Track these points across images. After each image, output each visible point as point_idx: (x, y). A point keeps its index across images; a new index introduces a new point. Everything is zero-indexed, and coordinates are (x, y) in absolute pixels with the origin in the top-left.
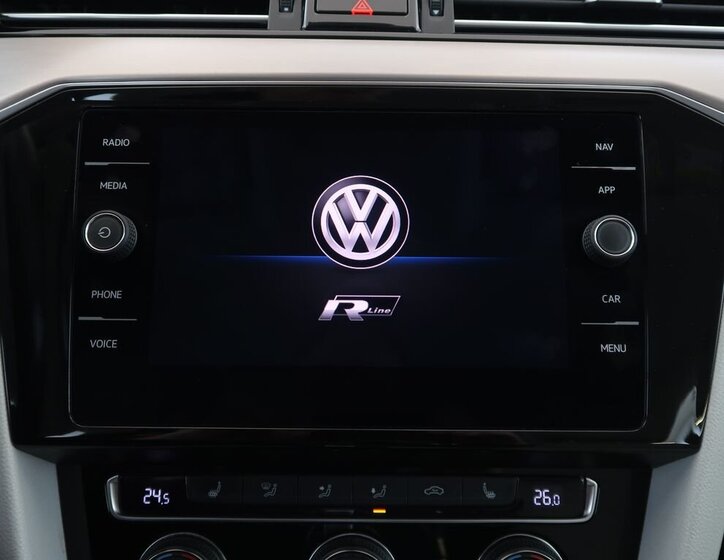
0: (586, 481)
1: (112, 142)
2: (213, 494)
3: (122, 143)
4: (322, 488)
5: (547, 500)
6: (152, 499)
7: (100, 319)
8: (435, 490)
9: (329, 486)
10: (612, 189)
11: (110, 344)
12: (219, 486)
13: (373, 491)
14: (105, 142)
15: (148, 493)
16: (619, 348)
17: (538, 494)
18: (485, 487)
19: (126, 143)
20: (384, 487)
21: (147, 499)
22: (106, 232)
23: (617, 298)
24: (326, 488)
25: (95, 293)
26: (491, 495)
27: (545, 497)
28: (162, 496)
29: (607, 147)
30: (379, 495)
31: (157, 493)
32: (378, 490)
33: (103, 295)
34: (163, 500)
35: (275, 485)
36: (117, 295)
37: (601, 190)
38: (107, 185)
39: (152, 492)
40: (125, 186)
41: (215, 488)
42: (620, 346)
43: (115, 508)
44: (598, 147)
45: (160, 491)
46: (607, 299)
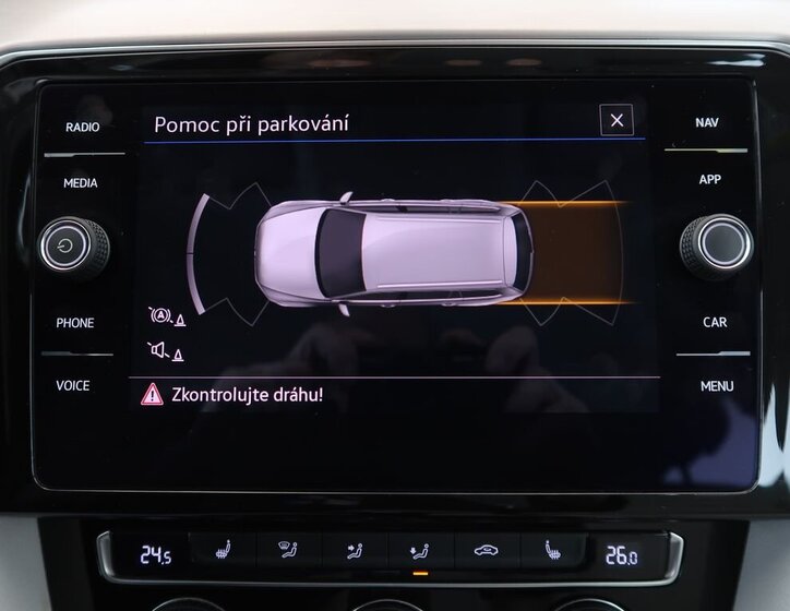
0: (669, 536)
1: (77, 127)
2: (221, 554)
3: (90, 127)
4: (351, 548)
5: (622, 559)
6: (150, 558)
7: (69, 354)
8: (487, 549)
9: (360, 545)
10: (716, 178)
11: (81, 386)
12: (229, 545)
13: (413, 551)
14: (69, 127)
15: (146, 551)
16: (724, 386)
17: (611, 551)
18: (547, 546)
19: (96, 127)
20: (426, 546)
21: (145, 558)
22: (67, 245)
23: (722, 322)
24: (356, 547)
25: (61, 322)
26: (555, 555)
27: (619, 555)
28: (162, 554)
29: (712, 123)
30: (420, 556)
31: (156, 551)
32: (419, 550)
33: (71, 323)
34: (163, 559)
35: (295, 544)
36: (88, 323)
37: (703, 179)
38: (73, 183)
39: (150, 550)
40: (94, 183)
41: (224, 547)
42: (726, 383)
43: (107, 570)
44: (699, 122)
45: (160, 549)
46: (709, 322)
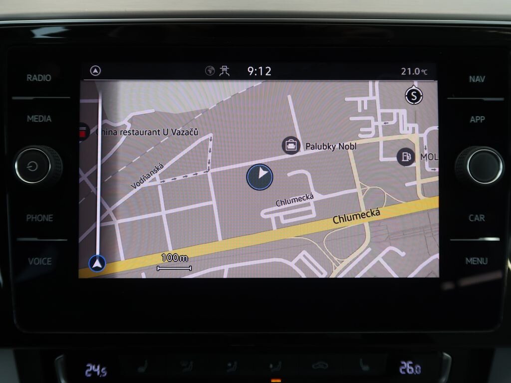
0: (443, 355)
1: (35, 78)
2: (142, 370)
3: (44, 78)
4: (230, 365)
5: (410, 370)
6: (92, 372)
7: (36, 239)
8: (321, 365)
9: (236, 363)
10: (482, 119)
11: (45, 261)
12: (146, 364)
13: (271, 366)
14: (29, 77)
15: (89, 368)
16: (481, 261)
17: (403, 365)
18: (361, 362)
19: (48, 78)
20: (280, 363)
21: (89, 373)
22: (34, 166)
23: (482, 218)
24: (233, 365)
25: (29, 217)
26: (366, 368)
27: (409, 368)
28: (100, 369)
29: (480, 79)
30: (276, 369)
31: (96, 368)
32: (275, 366)
33: (36, 218)
34: (101, 373)
35: (192, 363)
36: (49, 218)
37: (472, 120)
38: (34, 118)
39: (92, 367)
40: (49, 119)
41: (143, 365)
42: (482, 259)
44: (472, 79)
45: (98, 367)
46: (473, 218)
